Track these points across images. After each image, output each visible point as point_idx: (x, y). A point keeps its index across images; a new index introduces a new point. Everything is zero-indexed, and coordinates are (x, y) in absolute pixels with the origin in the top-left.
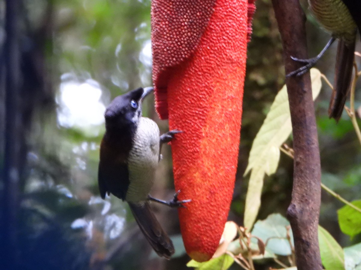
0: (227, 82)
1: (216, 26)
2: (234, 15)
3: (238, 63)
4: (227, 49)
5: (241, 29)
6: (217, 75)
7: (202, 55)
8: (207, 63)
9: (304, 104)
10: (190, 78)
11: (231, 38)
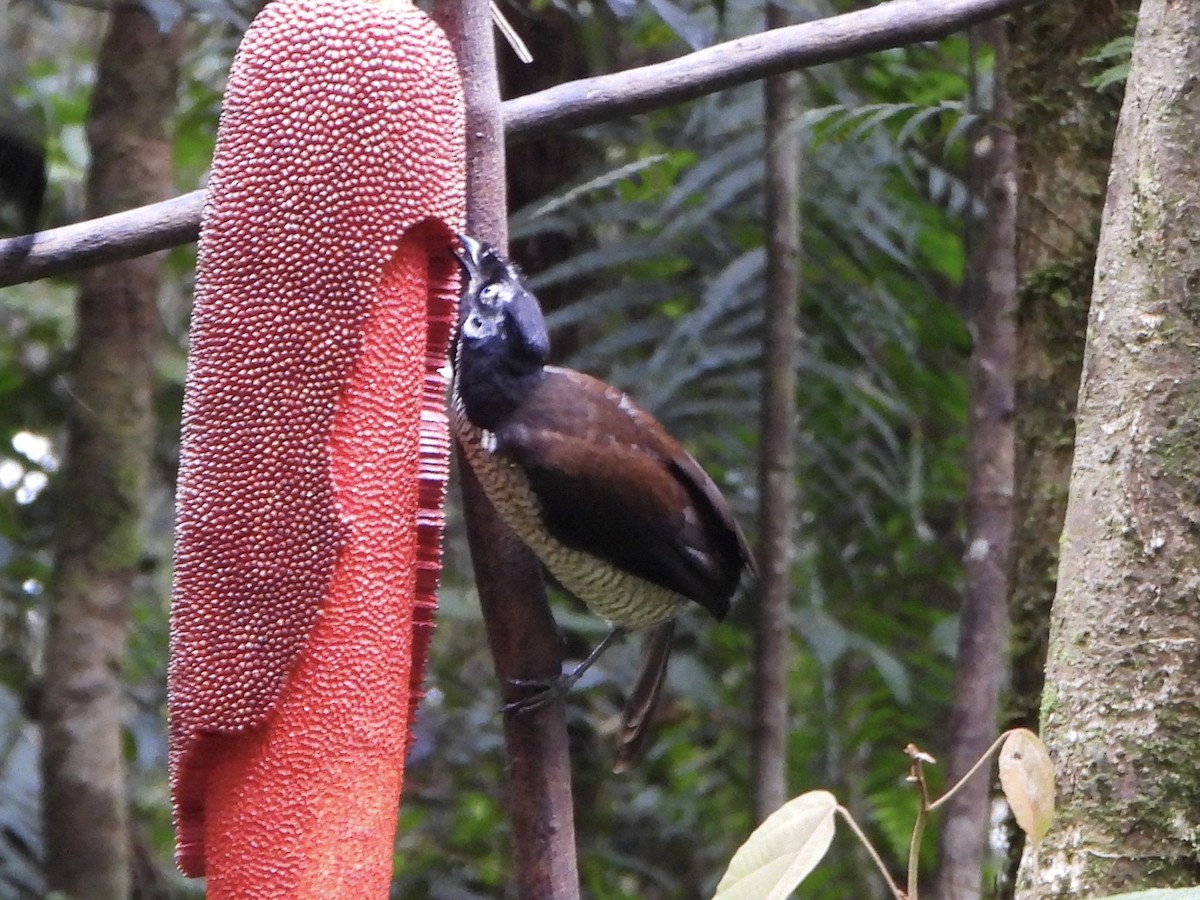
0: (351, 796)
1: (329, 655)
2: (375, 629)
3: (383, 751)
4: (355, 713)
5: (392, 665)
6: (327, 779)
7: (292, 728)
8: (303, 747)
9: (550, 861)
10: (258, 785)
11: (364, 684)
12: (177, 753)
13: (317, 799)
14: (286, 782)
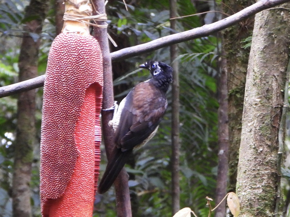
0: (82, 212)
1: (76, 181)
2: (86, 175)
3: (89, 202)
4: (82, 194)
5: (90, 183)
6: (76, 209)
7: (68, 198)
8: (71, 201)
10: (61, 210)
11: (84, 187)
12: (42, 204)
13: (74, 213)
14: (67, 210)
